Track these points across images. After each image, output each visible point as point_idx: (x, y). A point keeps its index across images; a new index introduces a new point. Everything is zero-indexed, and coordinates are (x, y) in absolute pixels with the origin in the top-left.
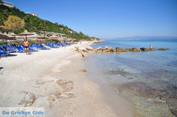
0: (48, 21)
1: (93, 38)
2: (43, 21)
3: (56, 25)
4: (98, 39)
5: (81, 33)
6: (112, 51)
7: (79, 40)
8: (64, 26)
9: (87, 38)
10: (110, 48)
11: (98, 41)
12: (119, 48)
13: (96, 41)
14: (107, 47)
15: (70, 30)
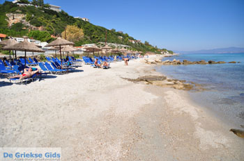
0: (102, 28)
1: (164, 50)
2: (96, 28)
3: (113, 32)
4: (170, 52)
5: (147, 44)
6: (179, 63)
7: (145, 53)
8: (124, 33)
9: (155, 50)
10: (178, 61)
11: (171, 55)
12: (186, 61)
13: (167, 54)
14: (175, 60)
15: (132, 39)
